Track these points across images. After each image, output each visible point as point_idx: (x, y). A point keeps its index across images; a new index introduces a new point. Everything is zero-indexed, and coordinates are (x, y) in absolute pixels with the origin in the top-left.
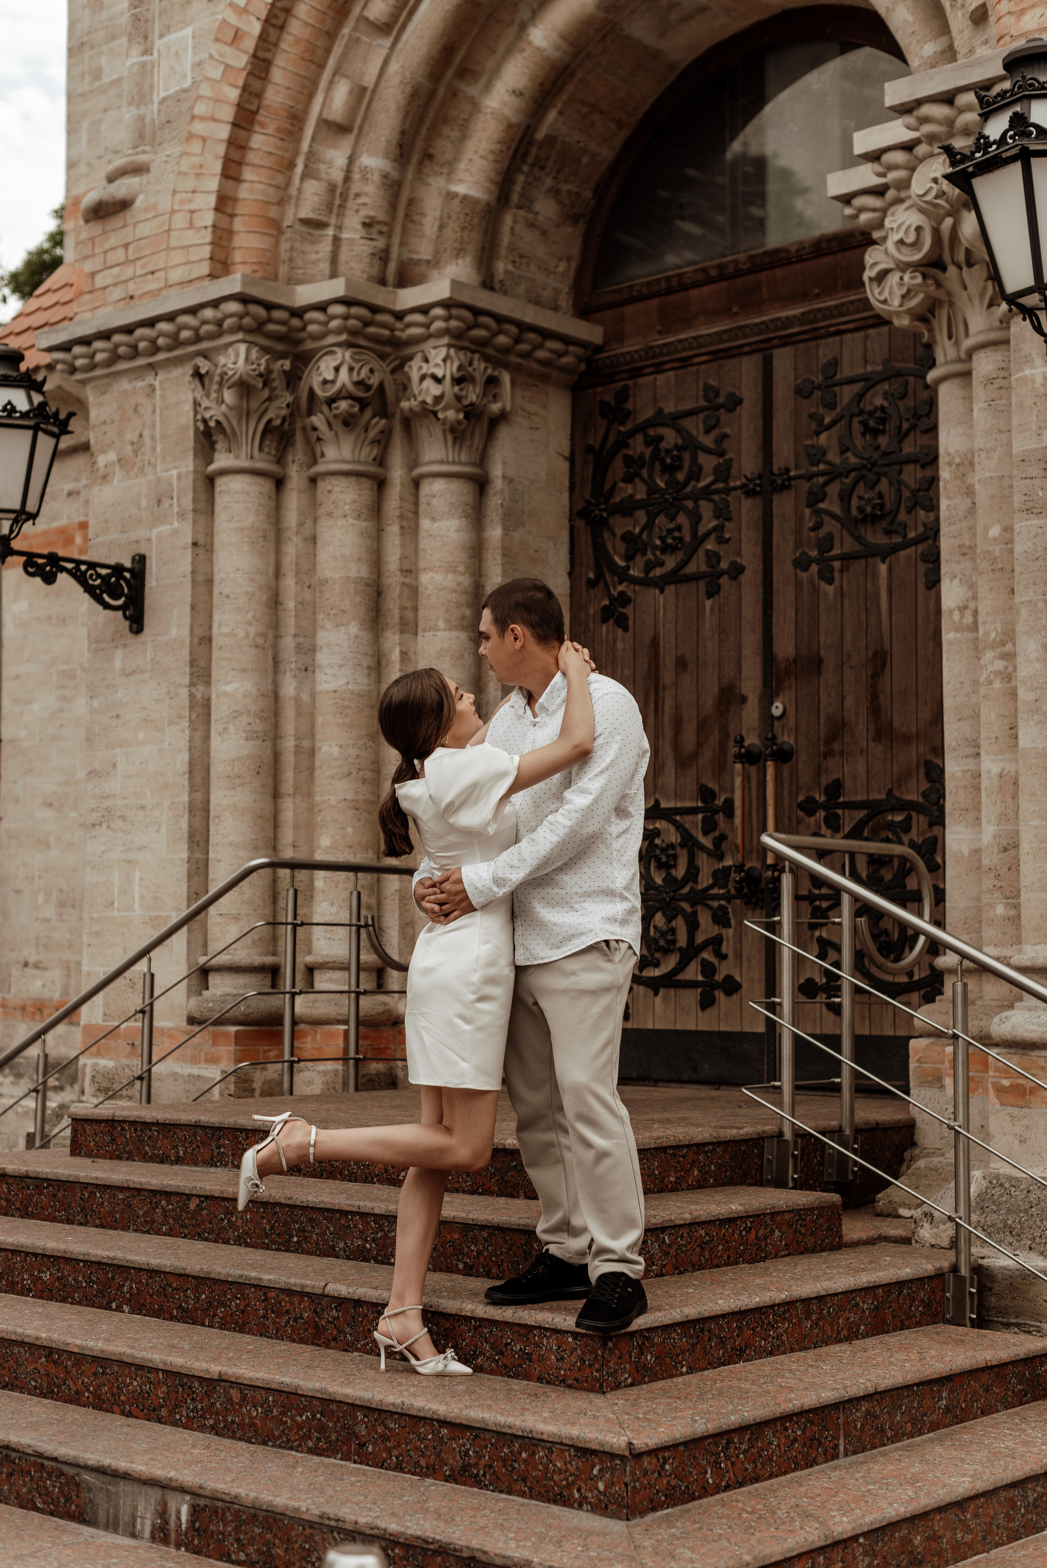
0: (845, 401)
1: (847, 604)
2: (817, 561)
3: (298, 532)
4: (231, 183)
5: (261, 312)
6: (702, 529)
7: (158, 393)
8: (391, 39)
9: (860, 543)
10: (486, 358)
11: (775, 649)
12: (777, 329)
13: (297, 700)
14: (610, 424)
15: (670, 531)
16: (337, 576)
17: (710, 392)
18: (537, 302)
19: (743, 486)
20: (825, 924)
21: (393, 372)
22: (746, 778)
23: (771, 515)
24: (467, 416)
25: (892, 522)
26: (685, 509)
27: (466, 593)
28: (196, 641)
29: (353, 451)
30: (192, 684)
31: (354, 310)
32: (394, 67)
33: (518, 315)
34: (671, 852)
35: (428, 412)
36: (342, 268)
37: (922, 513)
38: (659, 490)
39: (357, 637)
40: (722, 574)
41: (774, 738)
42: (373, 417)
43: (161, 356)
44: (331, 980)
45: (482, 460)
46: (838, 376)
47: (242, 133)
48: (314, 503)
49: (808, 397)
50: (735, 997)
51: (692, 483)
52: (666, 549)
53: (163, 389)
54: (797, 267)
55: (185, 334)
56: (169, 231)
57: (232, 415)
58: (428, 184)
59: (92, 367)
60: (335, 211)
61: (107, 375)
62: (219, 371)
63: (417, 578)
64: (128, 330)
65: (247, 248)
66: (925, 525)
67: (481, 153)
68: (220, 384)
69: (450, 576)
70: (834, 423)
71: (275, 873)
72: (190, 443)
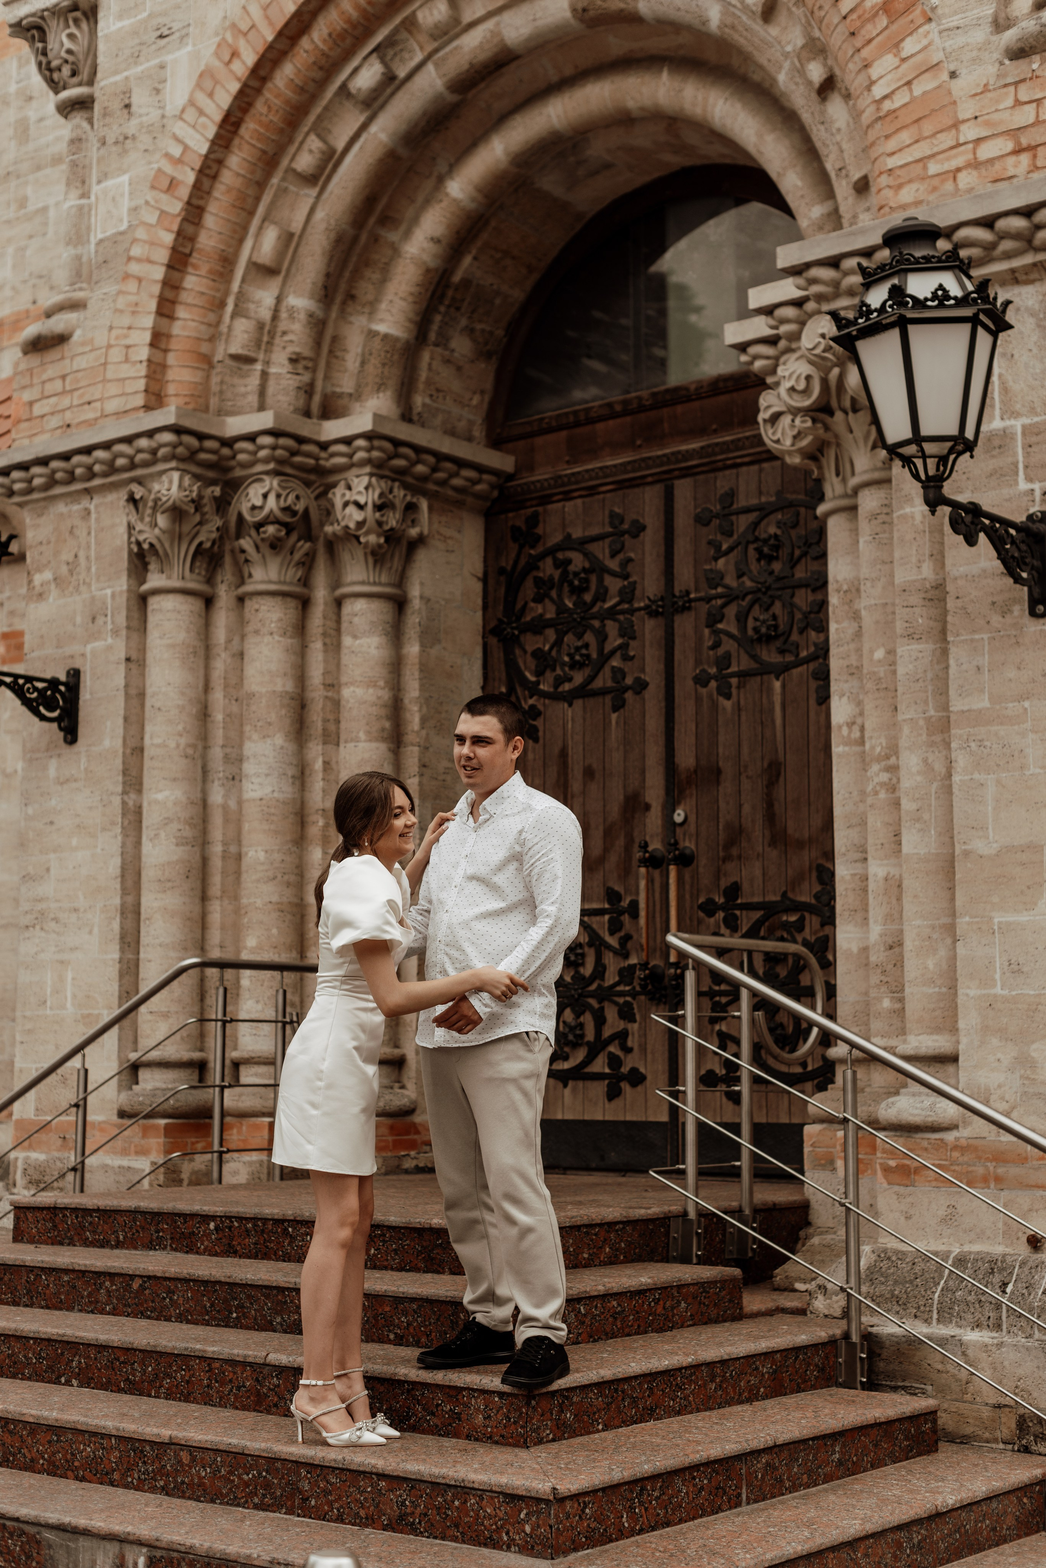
0: (742, 529)
1: (743, 718)
2: (715, 678)
3: (226, 649)
4: (165, 321)
5: (193, 441)
6: (608, 648)
7: (93, 516)
8: (317, 189)
9: (756, 661)
10: (405, 486)
11: (677, 760)
12: (678, 461)
13: (225, 807)
14: (521, 547)
15: (578, 649)
16: (264, 690)
17: (616, 519)
18: (452, 433)
19: (647, 607)
20: (725, 1018)
21: (317, 498)
22: (650, 881)
23: (673, 634)
24: (387, 540)
25: (785, 642)
26: (592, 628)
27: (385, 706)
28: (128, 751)
29: (280, 573)
30: (125, 793)
31: (282, 441)
32: (320, 215)
33: (435, 446)
34: (579, 951)
35: (351, 536)
36: (269, 400)
37: (813, 634)
38: (568, 610)
39: (282, 748)
40: (627, 689)
41: (676, 843)
42: (299, 540)
43: (97, 482)
44: (256, 1075)
45: (401, 581)
46: (735, 506)
47: (176, 275)
48: (242, 621)
49: (707, 524)
50: (640, 1088)
51: (599, 604)
52: (574, 665)
53: (98, 513)
54: (696, 404)
55: (121, 462)
56: (105, 364)
57: (165, 539)
58: (351, 323)
59: (30, 491)
60: (263, 347)
61: (44, 499)
62: (152, 496)
63: (339, 692)
64: (66, 457)
65: (180, 382)
66: (815, 645)
67: (401, 295)
68: (154, 508)
69: (371, 691)
70: (731, 549)
71: (202, 972)
72: (124, 564)
